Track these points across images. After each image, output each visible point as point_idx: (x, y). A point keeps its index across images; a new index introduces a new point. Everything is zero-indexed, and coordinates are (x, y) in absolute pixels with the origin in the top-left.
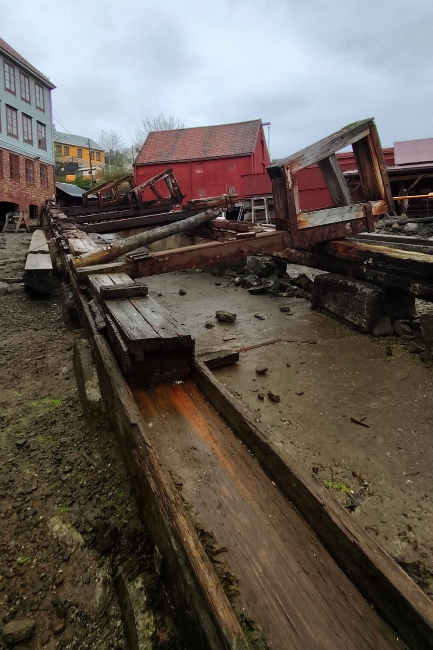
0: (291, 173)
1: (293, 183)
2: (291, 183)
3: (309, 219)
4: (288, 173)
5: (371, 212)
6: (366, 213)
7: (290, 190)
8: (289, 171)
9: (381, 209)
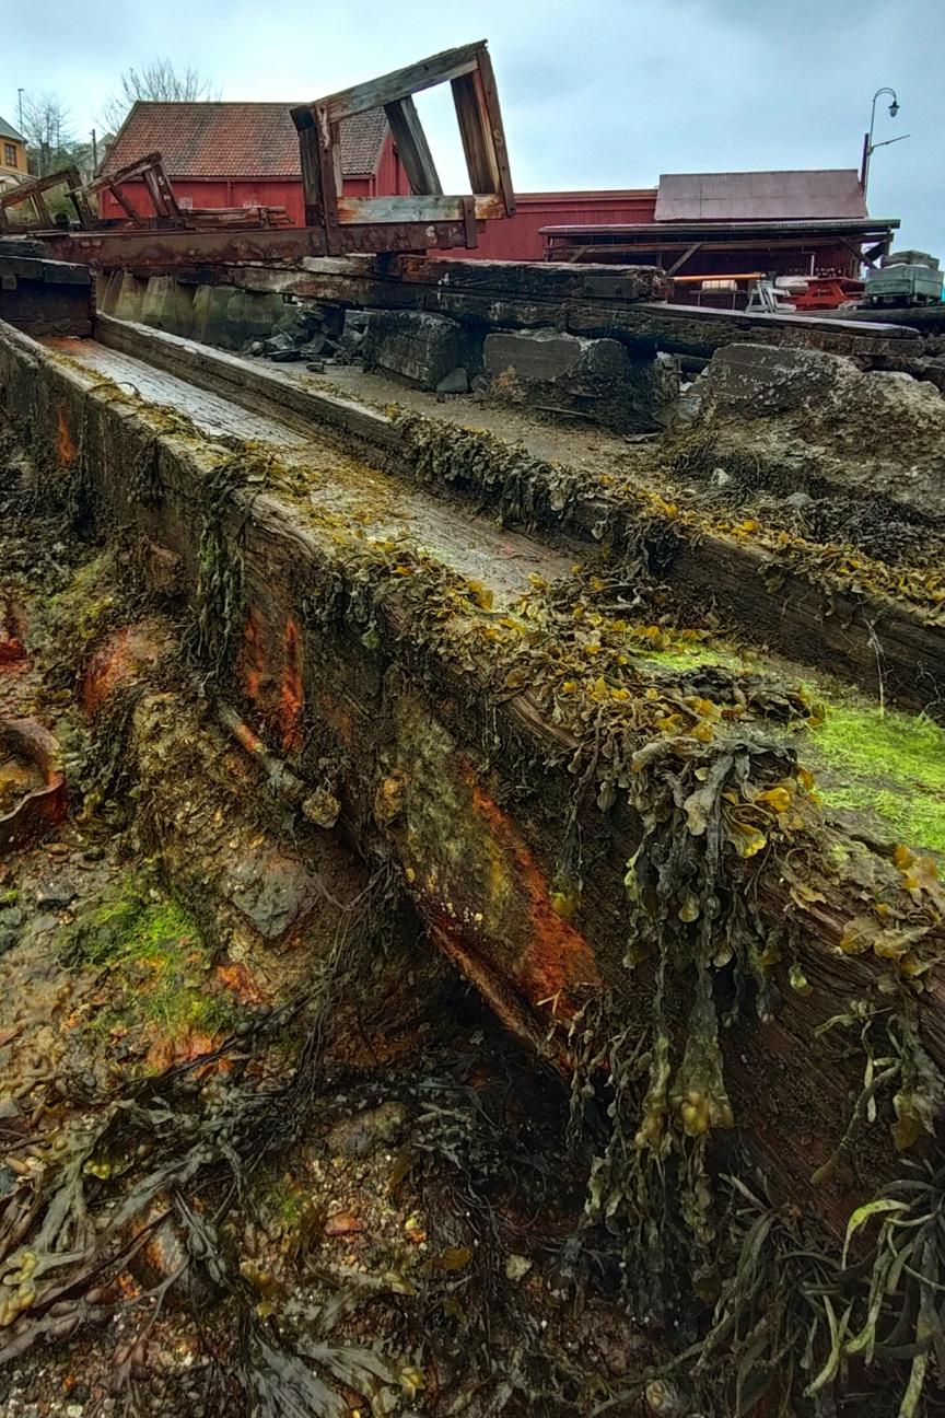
0: (328, 120)
1: (331, 138)
2: (328, 137)
3: (360, 209)
4: (323, 119)
5: (471, 211)
6: (463, 214)
7: (326, 151)
8: (325, 116)
9: (491, 209)
